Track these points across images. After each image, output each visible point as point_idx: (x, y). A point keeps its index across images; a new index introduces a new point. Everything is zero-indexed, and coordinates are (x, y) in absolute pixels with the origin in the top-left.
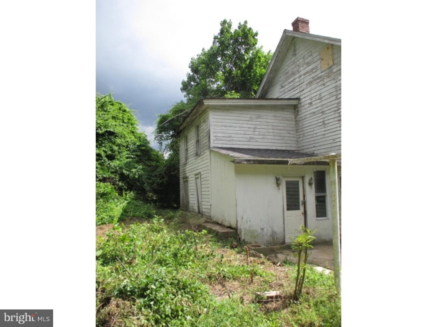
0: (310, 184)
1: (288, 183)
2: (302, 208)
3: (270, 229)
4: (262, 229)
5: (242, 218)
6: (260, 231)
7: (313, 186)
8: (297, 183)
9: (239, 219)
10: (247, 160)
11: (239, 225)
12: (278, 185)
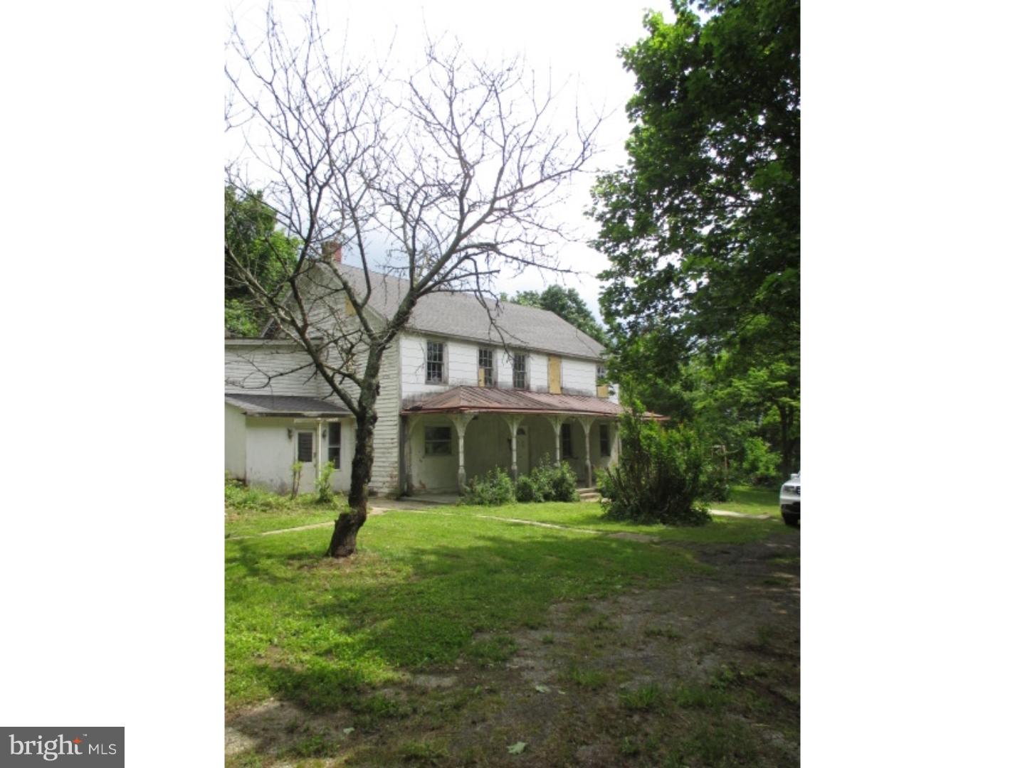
0: (324, 436)
1: (300, 435)
2: (314, 460)
3: (279, 481)
4: (272, 480)
5: (251, 469)
6: (268, 482)
7: (327, 438)
8: (310, 436)
9: (248, 470)
10: (261, 414)
11: (248, 475)
12: (290, 436)
